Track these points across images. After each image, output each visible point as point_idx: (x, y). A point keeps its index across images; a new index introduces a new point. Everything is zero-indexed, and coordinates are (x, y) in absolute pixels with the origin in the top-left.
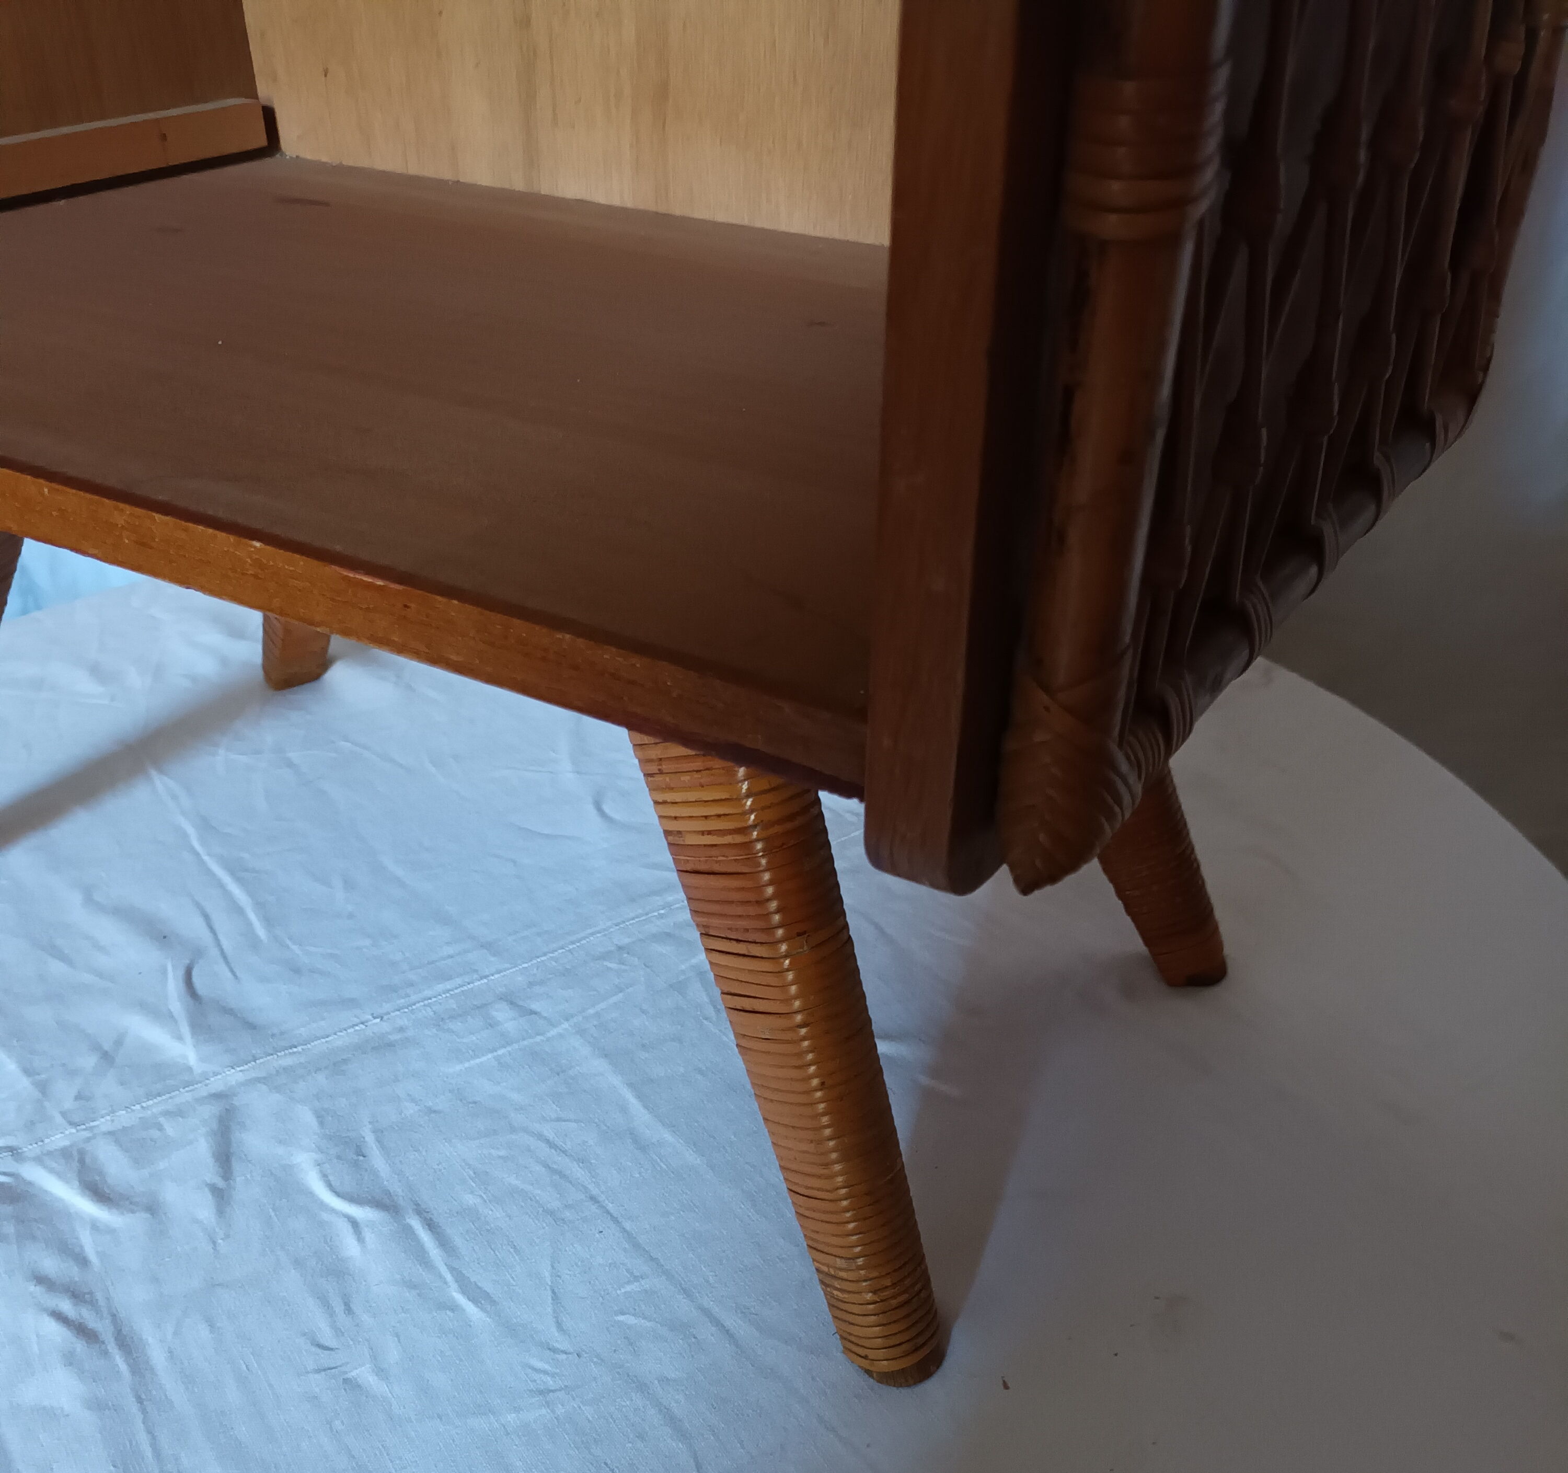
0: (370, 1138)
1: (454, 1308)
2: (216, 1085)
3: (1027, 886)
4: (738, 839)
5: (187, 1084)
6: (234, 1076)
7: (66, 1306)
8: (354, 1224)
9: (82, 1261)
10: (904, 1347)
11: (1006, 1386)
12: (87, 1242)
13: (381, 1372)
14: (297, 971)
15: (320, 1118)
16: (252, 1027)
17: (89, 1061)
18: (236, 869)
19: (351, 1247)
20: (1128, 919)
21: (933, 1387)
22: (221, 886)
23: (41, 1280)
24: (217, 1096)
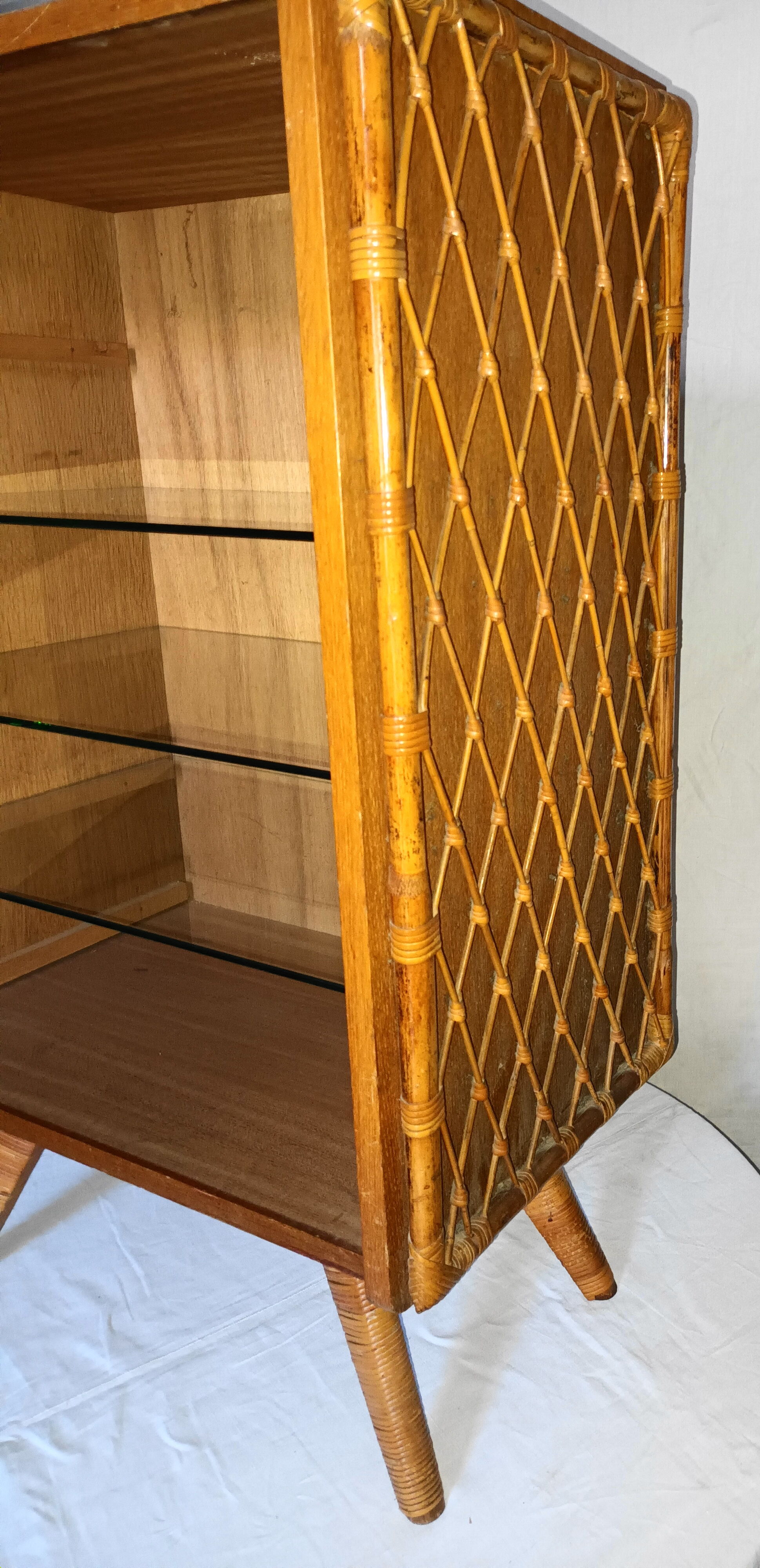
0: (190, 1407)
1: (221, 1495)
2: (119, 1381)
3: (419, 1311)
5: (106, 1381)
6: (127, 1376)
7: (41, 1505)
8: (179, 1454)
10: (423, 1504)
11: (471, 1522)
12: (52, 1472)
13: (184, 1531)
14: (163, 1313)
15: (168, 1397)
16: (139, 1347)
17: (58, 1371)
18: (138, 1255)
19: (177, 1467)
22: (129, 1265)
23: (30, 1492)
24: (119, 1387)
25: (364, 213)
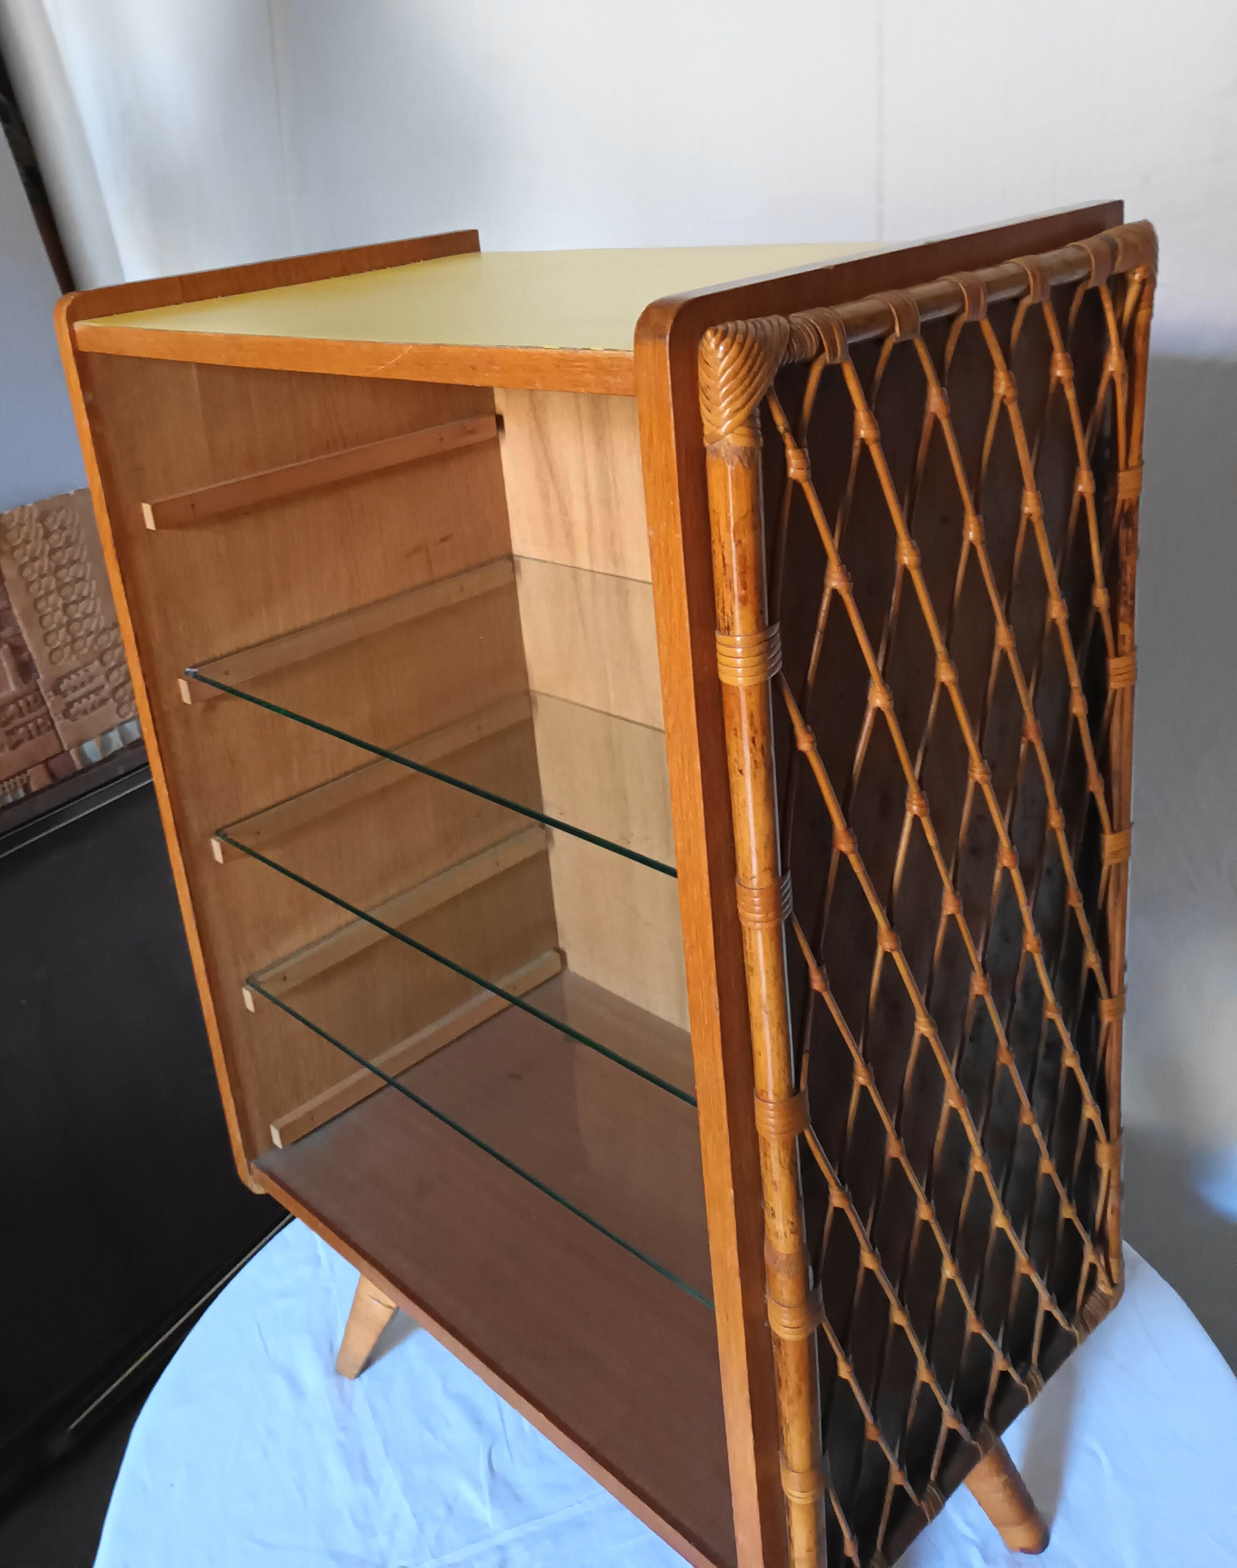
2: (500, 1539)
5: (486, 1537)
6: (507, 1535)
25: (733, 623)
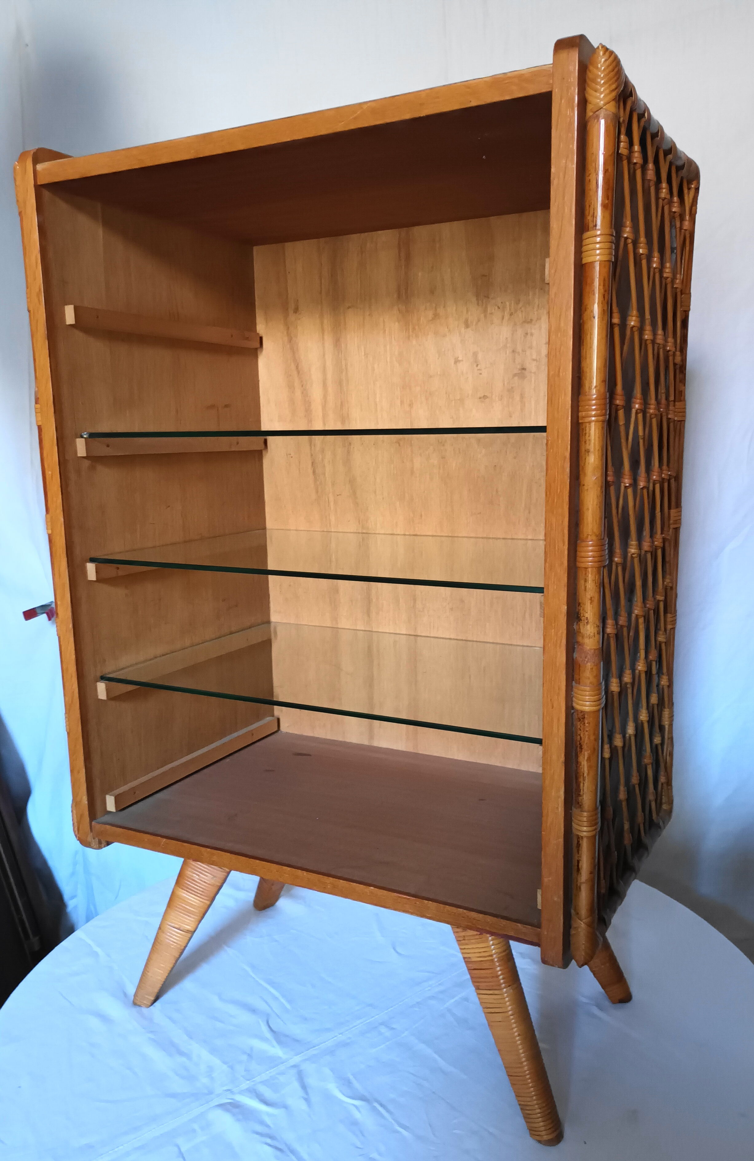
0: (351, 1077)
1: (398, 1132)
2: (292, 1062)
4: (490, 958)
5: (283, 1063)
6: (297, 1059)
7: (269, 1141)
8: (356, 1106)
9: (268, 1126)
10: (550, 1130)
11: (585, 1143)
12: (267, 1120)
13: (380, 1154)
14: (306, 1019)
15: (332, 1070)
16: (297, 1041)
17: (244, 1058)
18: (271, 983)
20: (595, 979)
21: (561, 1145)
22: (266, 989)
23: (258, 1133)
24: (294, 1066)
